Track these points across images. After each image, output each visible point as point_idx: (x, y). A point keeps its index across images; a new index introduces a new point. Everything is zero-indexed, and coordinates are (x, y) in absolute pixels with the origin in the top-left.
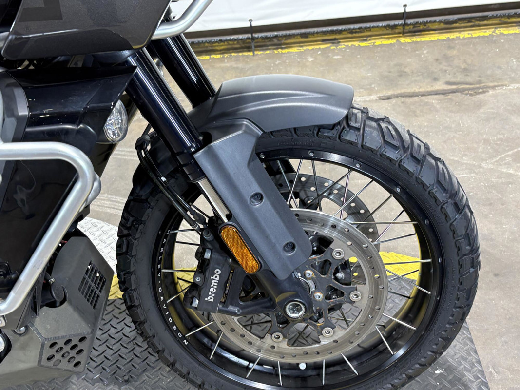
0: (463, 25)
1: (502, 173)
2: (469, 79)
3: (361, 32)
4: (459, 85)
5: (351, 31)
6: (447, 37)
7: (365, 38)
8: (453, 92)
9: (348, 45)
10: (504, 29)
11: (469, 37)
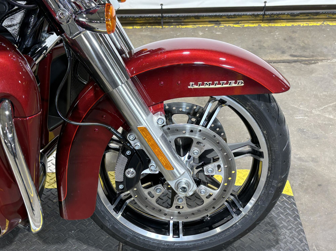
0: (302, 17)
1: (326, 117)
2: (305, 54)
3: (235, 17)
4: (299, 57)
5: (228, 17)
6: (292, 24)
7: (237, 22)
8: (295, 61)
9: (226, 26)
10: (330, 22)
11: (306, 26)
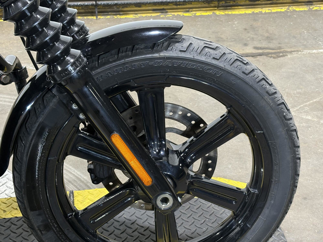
0: (263, 2)
2: (271, 45)
4: (265, 50)
5: (176, 4)
6: (252, 11)
7: (187, 10)
8: (260, 55)
9: (174, 15)
10: (296, 7)
11: (269, 12)
